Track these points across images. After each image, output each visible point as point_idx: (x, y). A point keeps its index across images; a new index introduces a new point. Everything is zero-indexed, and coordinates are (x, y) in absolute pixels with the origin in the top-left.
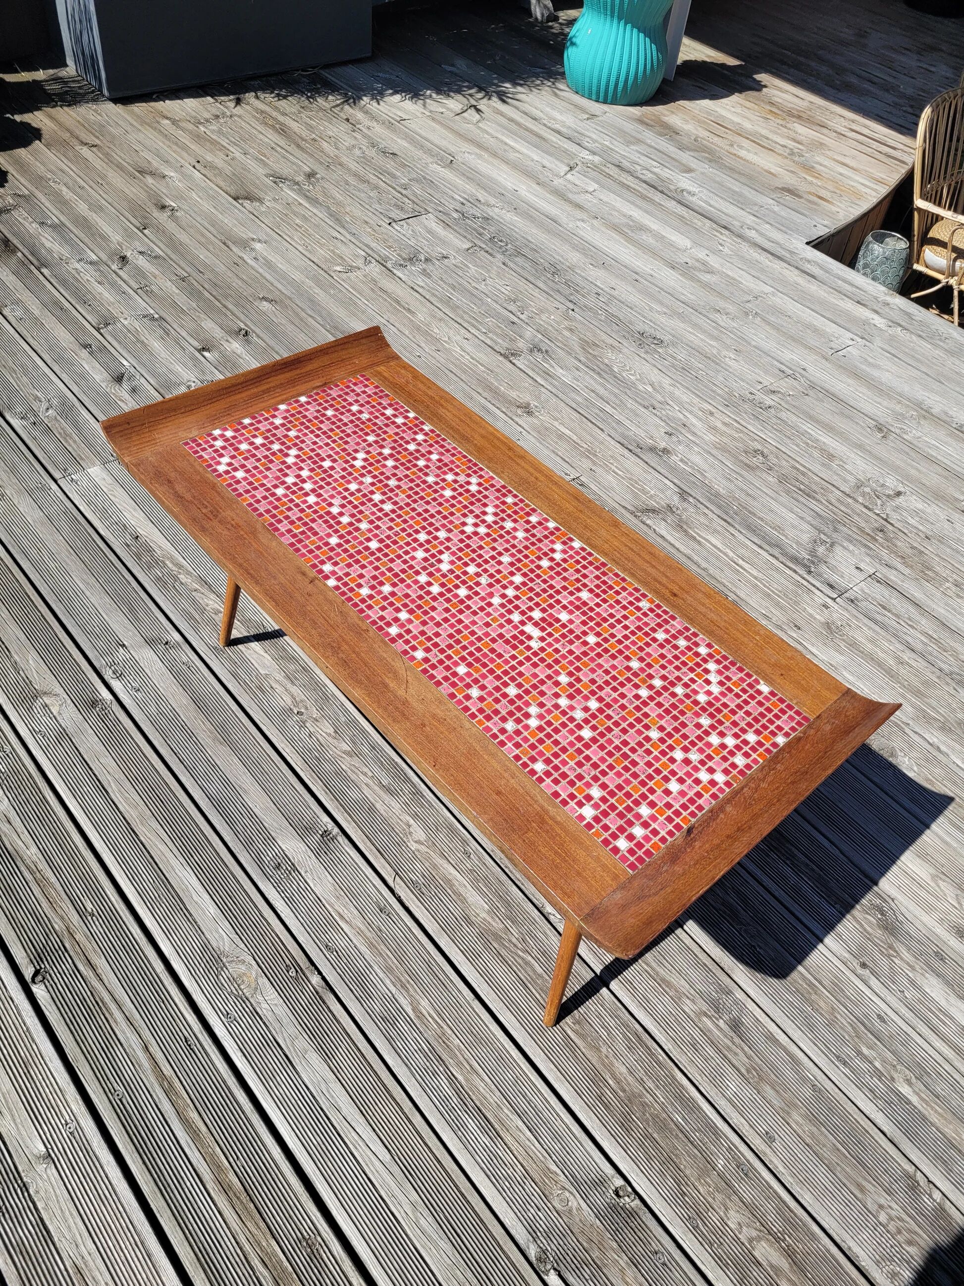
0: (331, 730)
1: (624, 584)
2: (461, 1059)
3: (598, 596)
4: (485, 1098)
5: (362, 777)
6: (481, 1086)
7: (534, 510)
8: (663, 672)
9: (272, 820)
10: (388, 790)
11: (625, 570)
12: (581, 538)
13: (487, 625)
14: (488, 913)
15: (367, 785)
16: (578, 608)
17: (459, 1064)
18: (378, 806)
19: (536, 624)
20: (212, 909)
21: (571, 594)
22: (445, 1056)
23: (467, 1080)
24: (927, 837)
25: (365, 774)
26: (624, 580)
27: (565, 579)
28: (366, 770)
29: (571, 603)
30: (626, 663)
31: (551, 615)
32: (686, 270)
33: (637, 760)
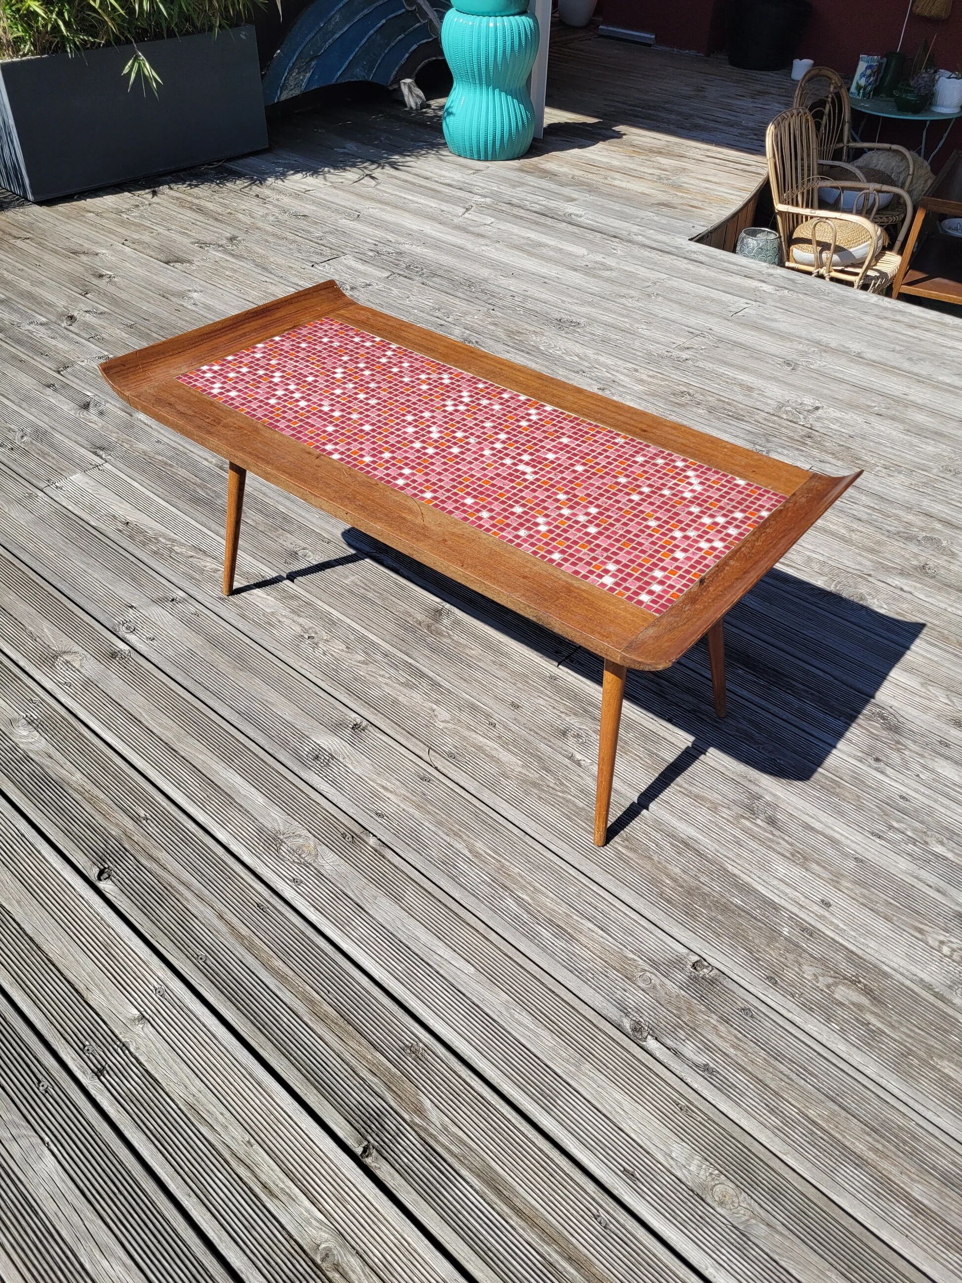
0: (343, 647)
1: (597, 429)
2: (524, 882)
3: (577, 439)
4: (554, 911)
5: (380, 679)
6: (548, 902)
7: (505, 390)
8: (648, 482)
9: (302, 723)
10: (406, 685)
11: (596, 420)
12: (551, 403)
13: (484, 469)
14: (523, 767)
15: (386, 684)
16: (561, 449)
17: (523, 888)
18: (400, 699)
19: (527, 464)
20: (260, 799)
21: (553, 440)
22: (508, 884)
23: (533, 899)
24: (909, 656)
25: (383, 676)
26: (597, 426)
27: (544, 432)
28: (382, 673)
29: (554, 447)
30: (614, 480)
31: (538, 457)
32: (587, 271)
33: (642, 541)
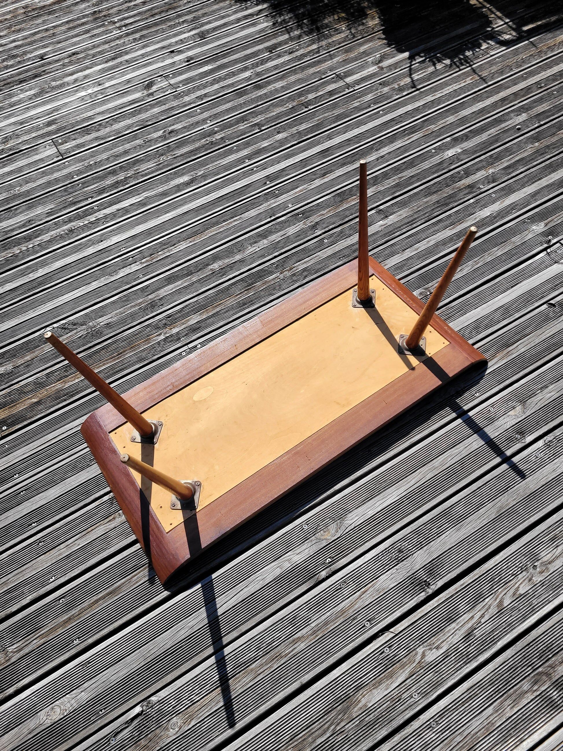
0: (522, 591)
2: (265, 668)
4: (239, 681)
5: (479, 614)
6: (246, 680)
9: (437, 548)
10: (469, 635)
14: (365, 705)
15: (472, 617)
17: (262, 665)
18: (453, 625)
23: (252, 670)
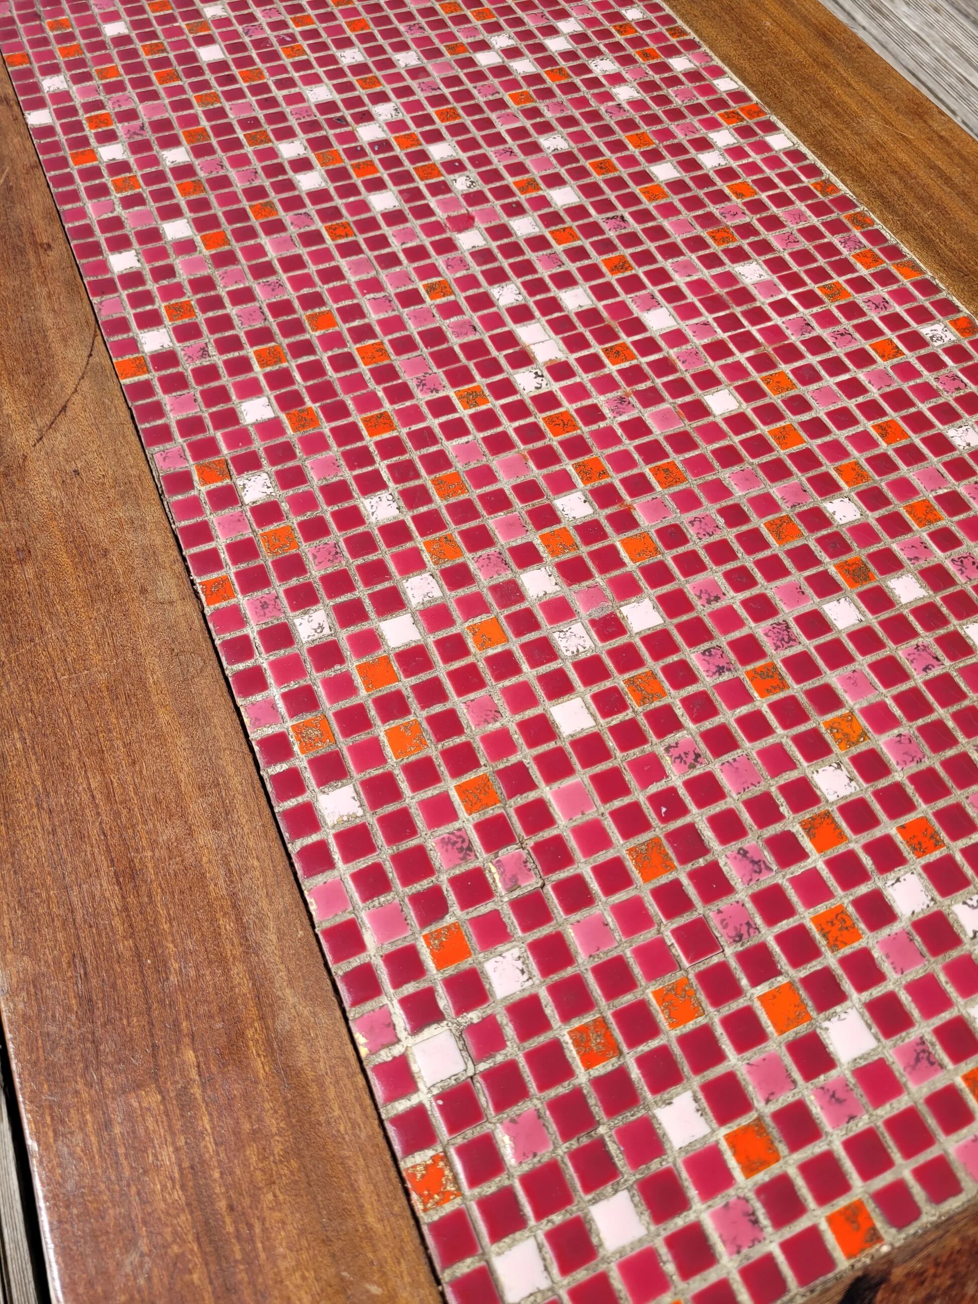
1: (888, 265)
3: (792, 281)
7: (691, 45)
8: (939, 556)
11: (905, 226)
12: (798, 126)
13: (410, 298)
16: (714, 304)
19: (561, 326)
21: (711, 261)
26: (893, 253)
27: (708, 220)
29: (699, 286)
30: (814, 500)
31: (620, 310)
33: (731, 871)
